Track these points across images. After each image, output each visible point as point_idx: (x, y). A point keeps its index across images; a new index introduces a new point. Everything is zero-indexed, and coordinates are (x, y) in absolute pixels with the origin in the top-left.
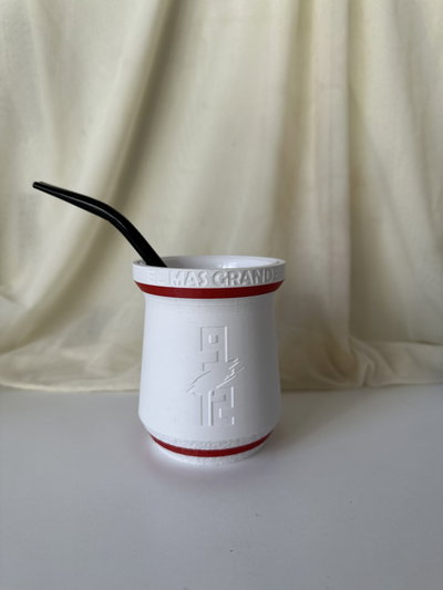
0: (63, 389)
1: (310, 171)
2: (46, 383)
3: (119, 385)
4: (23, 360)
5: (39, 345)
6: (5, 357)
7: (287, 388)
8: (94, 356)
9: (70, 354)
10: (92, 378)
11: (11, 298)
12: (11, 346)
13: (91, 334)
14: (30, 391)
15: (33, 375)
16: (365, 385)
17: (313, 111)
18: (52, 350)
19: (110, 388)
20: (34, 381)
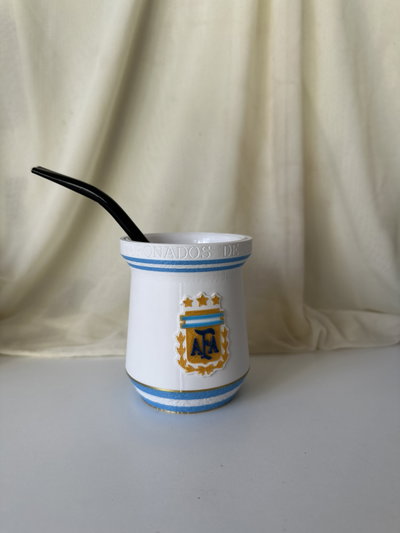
1: (269, 158)
7: (254, 352)
10: (72, 345)
16: (318, 348)
17: (270, 104)
19: (89, 353)
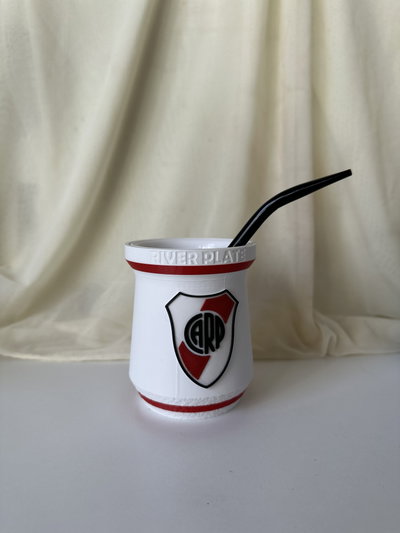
0: (58, 358)
2: (42, 354)
3: (108, 356)
4: (20, 332)
5: (35, 319)
6: (5, 330)
7: (258, 358)
8: (85, 329)
9: (63, 327)
10: (83, 348)
11: (11, 277)
12: (10, 320)
13: (83, 310)
14: (27, 360)
15: (30, 346)
16: (328, 354)
18: (47, 323)
20: (31, 351)
